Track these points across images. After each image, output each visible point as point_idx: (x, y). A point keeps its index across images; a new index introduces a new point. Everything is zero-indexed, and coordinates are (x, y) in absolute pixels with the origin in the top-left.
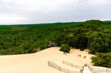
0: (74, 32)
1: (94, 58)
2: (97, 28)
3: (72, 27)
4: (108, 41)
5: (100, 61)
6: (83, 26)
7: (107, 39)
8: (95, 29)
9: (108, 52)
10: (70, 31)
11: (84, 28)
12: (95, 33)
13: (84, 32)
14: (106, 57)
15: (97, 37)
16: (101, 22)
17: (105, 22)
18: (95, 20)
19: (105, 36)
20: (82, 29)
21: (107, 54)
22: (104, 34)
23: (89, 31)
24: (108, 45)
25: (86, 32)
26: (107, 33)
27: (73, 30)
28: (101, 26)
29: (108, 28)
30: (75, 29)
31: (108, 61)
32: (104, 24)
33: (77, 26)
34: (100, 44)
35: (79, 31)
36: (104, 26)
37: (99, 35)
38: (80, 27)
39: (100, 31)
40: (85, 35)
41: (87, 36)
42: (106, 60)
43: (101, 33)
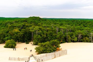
0: (19, 27)
1: (37, 48)
2: (38, 24)
3: (16, 22)
4: (46, 33)
5: (42, 49)
6: (27, 21)
7: (45, 32)
8: (36, 24)
9: (46, 41)
10: (15, 27)
11: (28, 23)
12: (37, 28)
13: (28, 27)
14: (45, 45)
15: (39, 31)
16: (40, 19)
17: (43, 19)
18: (36, 17)
19: (43, 30)
20: (27, 25)
21: (46, 43)
22: (43, 28)
23: (32, 26)
24: (46, 36)
25: (30, 27)
26: (45, 27)
27: (18, 25)
28: (41, 22)
29: (45, 23)
30: (19, 25)
31: (47, 48)
32: (42, 20)
33: (22, 22)
34: (41, 36)
35: (24, 26)
36: (43, 22)
37: (40, 29)
38: (25, 22)
39: (40, 25)
40: (29, 29)
41: (31, 31)
42: (45, 48)
43: (41, 27)
